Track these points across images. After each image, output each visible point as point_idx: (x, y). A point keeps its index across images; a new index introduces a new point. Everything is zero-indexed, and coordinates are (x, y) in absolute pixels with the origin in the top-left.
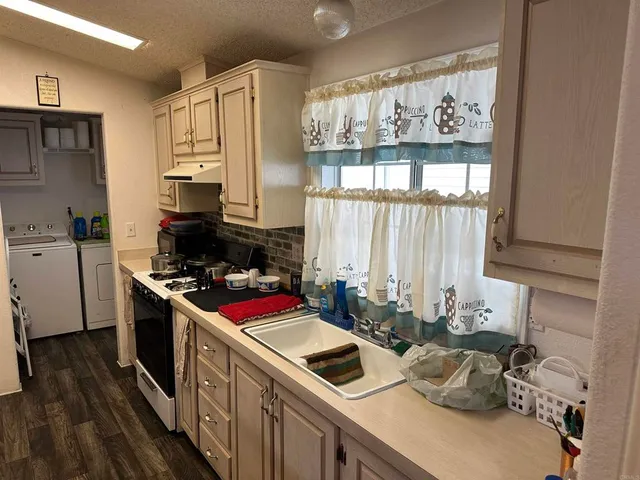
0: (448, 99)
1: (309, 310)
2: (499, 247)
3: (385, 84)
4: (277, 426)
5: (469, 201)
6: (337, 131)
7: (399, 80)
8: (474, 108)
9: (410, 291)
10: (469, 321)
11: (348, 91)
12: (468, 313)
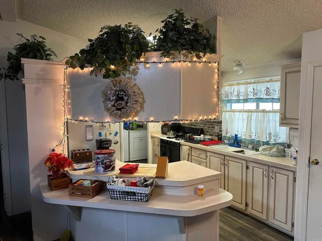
0: (268, 88)
1: (225, 144)
2: (282, 120)
3: (250, 83)
4: (226, 167)
5: (274, 111)
6: (235, 94)
7: (254, 83)
8: (274, 91)
9: (259, 135)
10: (275, 140)
11: (238, 84)
12: (275, 138)
